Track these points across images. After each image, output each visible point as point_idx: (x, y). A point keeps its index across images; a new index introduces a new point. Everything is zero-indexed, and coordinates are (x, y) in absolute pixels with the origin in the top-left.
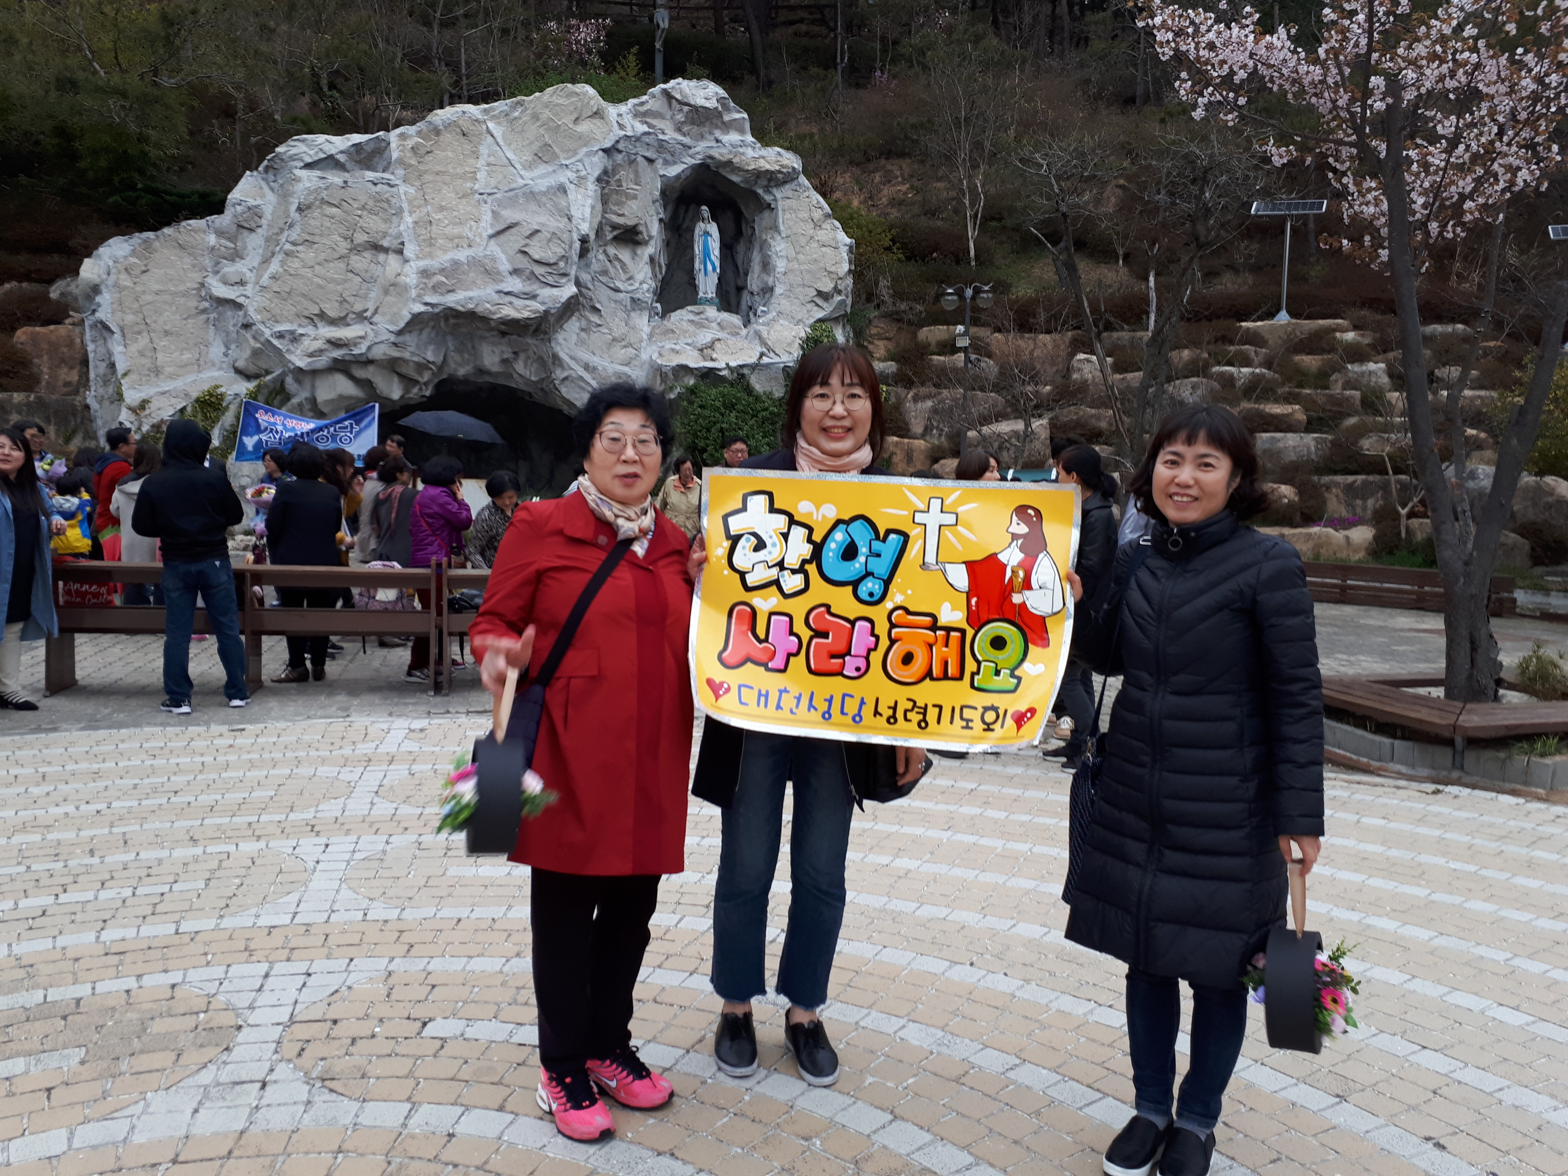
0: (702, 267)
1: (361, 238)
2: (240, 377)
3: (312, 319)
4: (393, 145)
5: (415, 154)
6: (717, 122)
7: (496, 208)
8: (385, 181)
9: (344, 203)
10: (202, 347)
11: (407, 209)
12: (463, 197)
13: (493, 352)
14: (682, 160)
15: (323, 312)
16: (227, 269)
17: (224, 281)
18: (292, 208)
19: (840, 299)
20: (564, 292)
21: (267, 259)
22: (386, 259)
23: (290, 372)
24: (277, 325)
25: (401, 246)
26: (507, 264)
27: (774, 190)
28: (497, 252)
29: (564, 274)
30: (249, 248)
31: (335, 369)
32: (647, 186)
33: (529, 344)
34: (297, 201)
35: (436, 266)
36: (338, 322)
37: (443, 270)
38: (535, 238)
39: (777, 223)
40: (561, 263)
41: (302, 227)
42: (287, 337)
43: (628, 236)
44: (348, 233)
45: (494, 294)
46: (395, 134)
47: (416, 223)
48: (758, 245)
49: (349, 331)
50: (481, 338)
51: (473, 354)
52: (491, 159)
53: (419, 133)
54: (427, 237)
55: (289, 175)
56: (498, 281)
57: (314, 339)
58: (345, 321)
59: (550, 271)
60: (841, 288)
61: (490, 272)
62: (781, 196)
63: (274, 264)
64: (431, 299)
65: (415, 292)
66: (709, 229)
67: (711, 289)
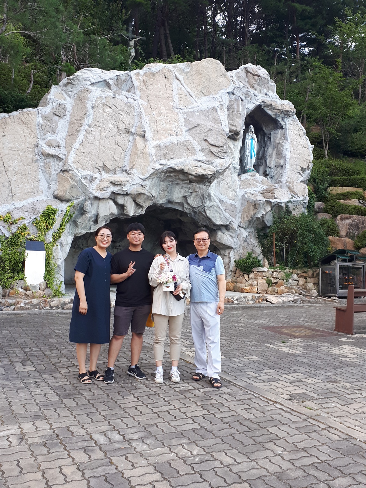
0: (250, 154)
1: (122, 126)
2: (58, 201)
3: (99, 169)
4: (134, 79)
5: (145, 84)
6: (266, 85)
7: (185, 117)
8: (132, 97)
9: (114, 106)
10: (35, 182)
11: (144, 113)
12: (169, 109)
13: (180, 192)
14: (253, 102)
15: (104, 166)
16: (50, 138)
17: (49, 144)
18: (89, 106)
19: (308, 172)
20: (227, 161)
21: (73, 134)
22: (133, 140)
23: (89, 198)
24: (84, 171)
25: (143, 133)
26: (198, 145)
27: (285, 120)
28: (192, 139)
29: (226, 153)
30: (60, 127)
31: (110, 198)
32: (241, 113)
33: (200, 188)
34: (91, 103)
35: (163, 144)
36: (111, 172)
37: (166, 147)
38: (210, 133)
39: (285, 136)
40: (225, 147)
41: (93, 117)
42: (88, 178)
43: (233, 136)
44: (116, 123)
45: (193, 161)
46: (133, 73)
47: (150, 121)
48: (272, 145)
49: (120, 177)
50: (178, 184)
51: (170, 192)
52: (179, 91)
53: (145, 74)
54: (155, 129)
55: (82, 89)
56: (194, 154)
57: (101, 181)
58: (114, 172)
59: (220, 150)
60: (310, 167)
61: (189, 149)
62: (287, 123)
63: (81, 137)
64: (163, 162)
65: (154, 157)
66: (253, 136)
67: (252, 165)
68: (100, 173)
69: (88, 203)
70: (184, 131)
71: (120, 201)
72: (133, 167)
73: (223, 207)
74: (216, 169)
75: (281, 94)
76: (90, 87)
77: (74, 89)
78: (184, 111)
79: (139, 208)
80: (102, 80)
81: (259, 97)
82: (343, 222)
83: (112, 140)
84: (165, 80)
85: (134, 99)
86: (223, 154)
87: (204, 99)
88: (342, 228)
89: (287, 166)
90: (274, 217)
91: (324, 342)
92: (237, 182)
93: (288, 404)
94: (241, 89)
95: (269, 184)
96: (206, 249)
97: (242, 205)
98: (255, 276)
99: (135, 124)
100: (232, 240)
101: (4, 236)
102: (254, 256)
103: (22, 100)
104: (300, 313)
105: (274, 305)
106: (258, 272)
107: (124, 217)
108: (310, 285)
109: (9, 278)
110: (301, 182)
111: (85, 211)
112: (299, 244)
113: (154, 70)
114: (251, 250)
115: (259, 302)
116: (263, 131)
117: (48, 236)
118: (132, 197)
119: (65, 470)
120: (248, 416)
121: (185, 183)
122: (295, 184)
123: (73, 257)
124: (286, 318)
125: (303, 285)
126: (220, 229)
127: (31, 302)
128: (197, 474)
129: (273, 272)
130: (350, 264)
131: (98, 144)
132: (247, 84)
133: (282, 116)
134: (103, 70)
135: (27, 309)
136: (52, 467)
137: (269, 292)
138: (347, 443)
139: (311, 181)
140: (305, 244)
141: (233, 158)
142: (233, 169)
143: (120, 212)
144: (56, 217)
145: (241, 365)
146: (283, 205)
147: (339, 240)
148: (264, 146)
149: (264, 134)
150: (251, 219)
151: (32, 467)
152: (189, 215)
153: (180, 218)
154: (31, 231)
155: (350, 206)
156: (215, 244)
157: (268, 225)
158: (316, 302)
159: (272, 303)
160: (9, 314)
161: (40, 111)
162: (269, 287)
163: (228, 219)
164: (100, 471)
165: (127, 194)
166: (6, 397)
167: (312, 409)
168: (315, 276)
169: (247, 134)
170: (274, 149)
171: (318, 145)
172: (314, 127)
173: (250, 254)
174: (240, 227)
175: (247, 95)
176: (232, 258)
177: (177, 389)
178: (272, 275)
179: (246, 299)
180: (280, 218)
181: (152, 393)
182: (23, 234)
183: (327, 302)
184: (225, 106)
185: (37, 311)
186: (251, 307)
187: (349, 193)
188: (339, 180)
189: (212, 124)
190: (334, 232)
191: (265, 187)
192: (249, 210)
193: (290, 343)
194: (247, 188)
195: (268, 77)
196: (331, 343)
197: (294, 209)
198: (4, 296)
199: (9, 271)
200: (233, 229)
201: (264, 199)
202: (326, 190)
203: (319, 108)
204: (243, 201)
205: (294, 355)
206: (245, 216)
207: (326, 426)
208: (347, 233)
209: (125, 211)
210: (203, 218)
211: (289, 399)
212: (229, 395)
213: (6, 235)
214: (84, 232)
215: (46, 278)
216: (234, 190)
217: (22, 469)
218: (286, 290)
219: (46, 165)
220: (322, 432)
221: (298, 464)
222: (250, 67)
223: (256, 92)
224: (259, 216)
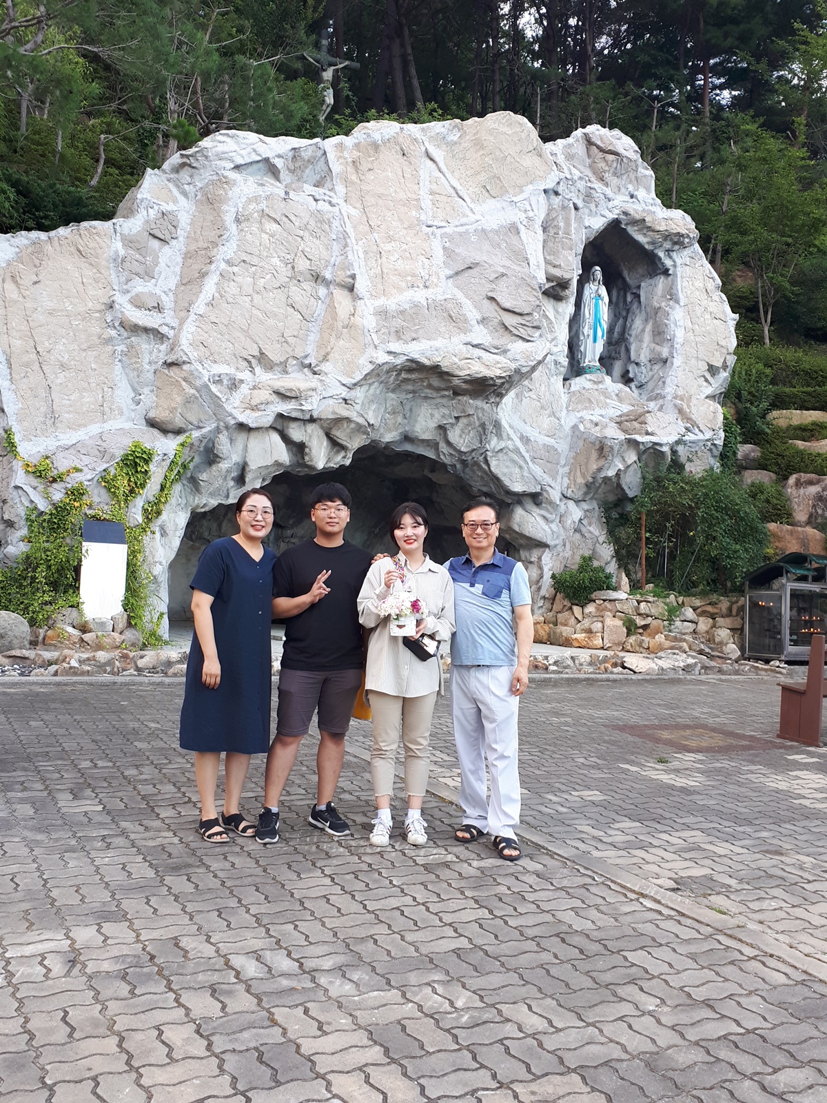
0: (591, 332)
1: (303, 264)
2: (156, 432)
3: (249, 362)
4: (331, 156)
5: (357, 169)
6: (632, 176)
7: (447, 245)
8: (327, 198)
9: (285, 219)
10: (106, 389)
11: (352, 235)
12: (409, 228)
13: (432, 415)
14: (603, 213)
15: (262, 353)
16: (140, 289)
17: (138, 303)
18: (229, 219)
19: (724, 375)
20: (538, 348)
21: (191, 281)
22: (327, 295)
23: (227, 428)
24: (215, 366)
25: (351, 280)
26: (474, 310)
27: (674, 255)
28: (460, 296)
29: (538, 328)
30: (162, 265)
31: (272, 428)
32: (573, 237)
33: (477, 408)
34: (234, 210)
35: (394, 307)
36: (276, 368)
37: (402, 312)
38: (503, 283)
39: (674, 291)
40: (535, 314)
41: (239, 243)
42: (225, 382)
43: (555, 290)
44: (289, 257)
45: (461, 346)
46: (330, 144)
47: (366, 252)
48: (643, 312)
49: (296, 380)
50: (426, 398)
51: (409, 416)
52: (434, 187)
53: (357, 145)
54: (378, 271)
55: (215, 177)
56: (465, 331)
57: (254, 388)
58: (284, 367)
59: (523, 322)
60: (728, 364)
61: (455, 320)
62: (679, 261)
63: (210, 286)
64: (395, 346)
65: (374, 336)
66: (600, 292)
67: (597, 358)
68: (252, 371)
69: (223, 439)
70: (443, 277)
71: (296, 434)
72: (325, 358)
73: (527, 452)
74: (513, 366)
75: (667, 196)
76: (233, 175)
77: (196, 178)
78: (443, 230)
79: (338, 452)
80: (259, 158)
81: (616, 203)
82: (802, 491)
83: (280, 295)
84: (402, 160)
85: (330, 202)
86: (530, 331)
87: (491, 203)
88: (799, 505)
89: (677, 361)
90: (644, 478)
91: (753, 763)
92: (562, 395)
93: (672, 901)
94: (574, 182)
95: (634, 402)
96: (489, 546)
97: (571, 448)
98: (597, 609)
99: (333, 260)
100: (546, 528)
101: (36, 508)
102: (596, 564)
103: (79, 202)
104: (698, 695)
105: (640, 677)
106: (604, 600)
107: (303, 472)
108: (723, 634)
109: (46, 603)
110: (707, 397)
111: (218, 457)
112: (700, 540)
113: (377, 136)
114: (591, 552)
115: (606, 670)
116: (624, 280)
117: (133, 510)
118: (322, 427)
119: (170, 1034)
120: (578, 924)
121: (443, 397)
122: (694, 401)
123: (189, 560)
124: (668, 706)
125: (707, 632)
126: (520, 503)
127: (94, 658)
128: (465, 1052)
129: (639, 602)
130: (816, 588)
131: (248, 305)
132: (588, 172)
133: (667, 245)
134: (262, 136)
135: (83, 673)
136: (140, 1026)
137: (629, 647)
138: (806, 992)
139: (731, 396)
140: (714, 539)
141: (553, 340)
142: (553, 367)
143: (295, 459)
144: (152, 467)
145: (564, 810)
146: (665, 449)
147: (791, 533)
148: (624, 313)
149: (625, 287)
150: (590, 480)
151: (96, 1025)
152: (449, 468)
153: (430, 475)
154: (96, 499)
155: (819, 455)
156: (507, 536)
157: (631, 494)
158: (737, 673)
159: (635, 672)
160: (43, 684)
161: (118, 227)
162: (628, 635)
163: (539, 479)
164: (248, 1038)
165: (312, 420)
166: (38, 869)
167: (725, 914)
168: (734, 612)
169: (587, 285)
170: (646, 320)
171: (749, 314)
172: (739, 273)
173: (587, 561)
174: (566, 497)
175: (588, 196)
176: (546, 569)
177: (420, 861)
178: (637, 608)
179: (577, 662)
180: (658, 480)
181: (365, 867)
182: (77, 504)
183: (760, 672)
184: (538, 222)
185: (106, 678)
186: (588, 679)
187: (817, 425)
188: (795, 396)
189: (508, 263)
190: (781, 513)
191: (626, 408)
192: (588, 459)
193: (676, 764)
194: (583, 409)
195: (637, 157)
196: (769, 764)
197: (690, 460)
198: (34, 644)
199: (46, 588)
200: (551, 503)
201: (622, 436)
202: (764, 417)
203: (753, 229)
204: (574, 439)
205: (684, 790)
206: (578, 473)
207: (756, 952)
208: (811, 516)
209: (307, 458)
210: (482, 478)
211: (673, 890)
212: (538, 876)
213: (39, 506)
214: (214, 502)
215: (126, 605)
216: (553, 414)
217: (73, 1029)
218: (668, 644)
219: (131, 351)
220: (746, 966)
221: (692, 1035)
222: (597, 133)
223: (608, 191)
224: (611, 473)
